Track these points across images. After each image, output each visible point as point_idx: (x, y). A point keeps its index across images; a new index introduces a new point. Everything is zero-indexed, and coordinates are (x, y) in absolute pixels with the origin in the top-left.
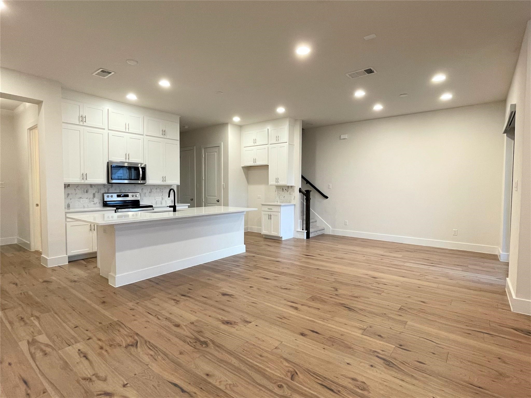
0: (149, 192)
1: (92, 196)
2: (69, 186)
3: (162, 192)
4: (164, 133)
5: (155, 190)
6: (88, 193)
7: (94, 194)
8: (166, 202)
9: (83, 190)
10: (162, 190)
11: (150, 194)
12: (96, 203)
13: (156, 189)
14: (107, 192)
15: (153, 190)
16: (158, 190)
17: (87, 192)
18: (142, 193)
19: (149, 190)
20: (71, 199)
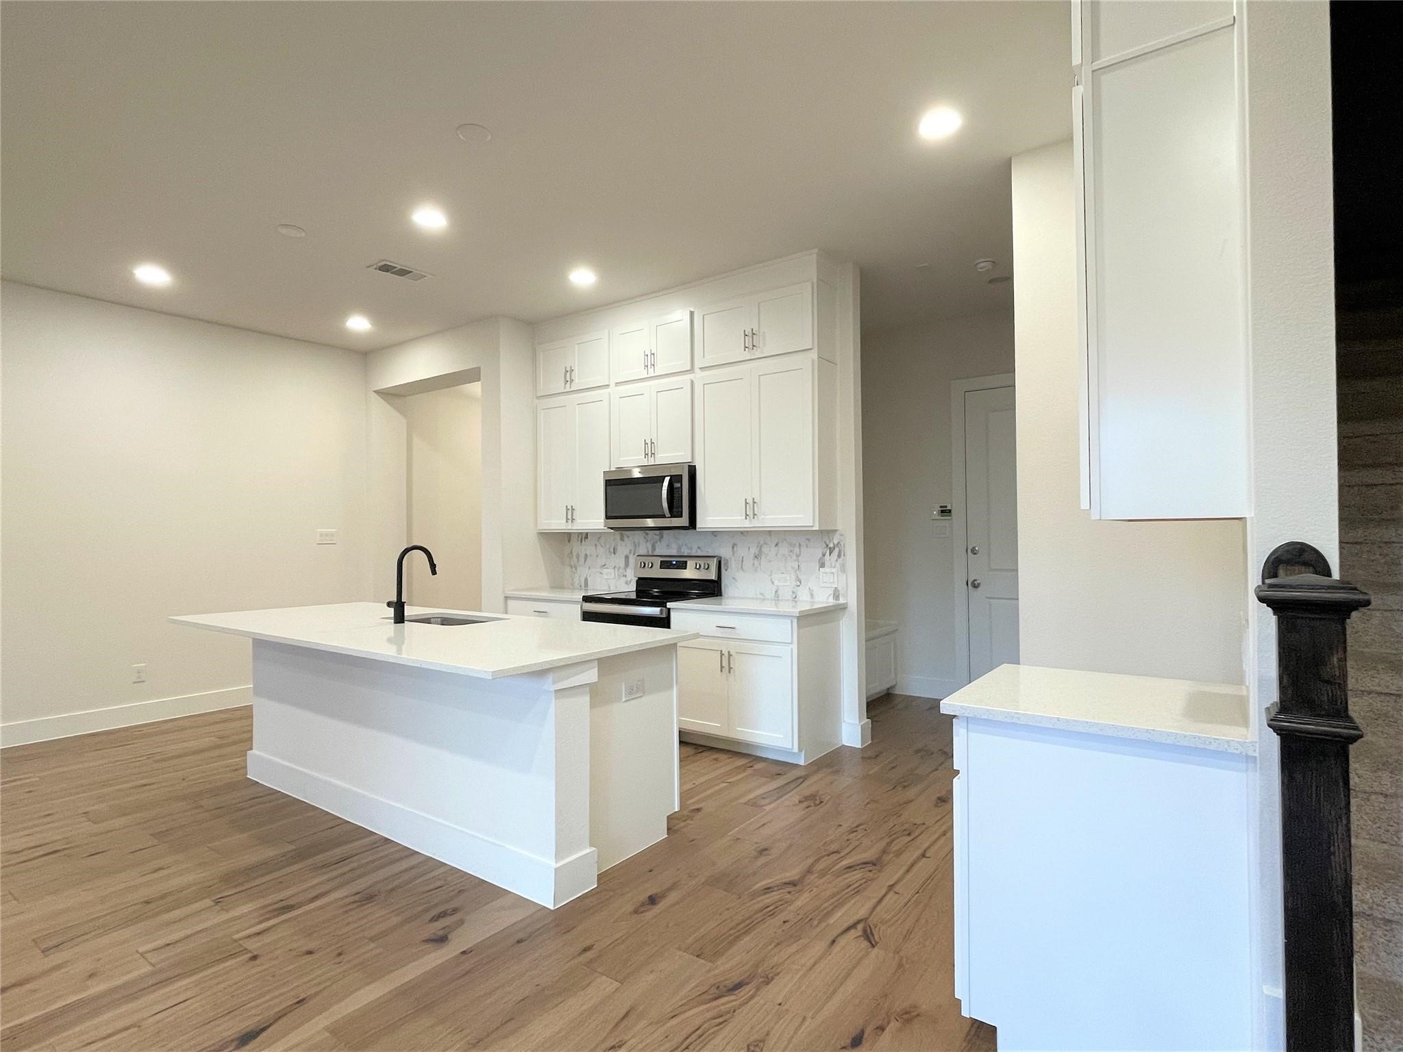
0: (752, 555)
1: (622, 564)
2: (587, 538)
3: (798, 556)
4: (751, 339)
5: (774, 550)
6: (617, 555)
7: (627, 557)
8: (812, 595)
9: (608, 546)
10: (797, 550)
11: (756, 562)
12: (630, 582)
13: (777, 545)
14: (650, 553)
15: (765, 549)
16: (784, 549)
17: (614, 553)
18: (733, 558)
19: (754, 550)
20: (589, 568)
